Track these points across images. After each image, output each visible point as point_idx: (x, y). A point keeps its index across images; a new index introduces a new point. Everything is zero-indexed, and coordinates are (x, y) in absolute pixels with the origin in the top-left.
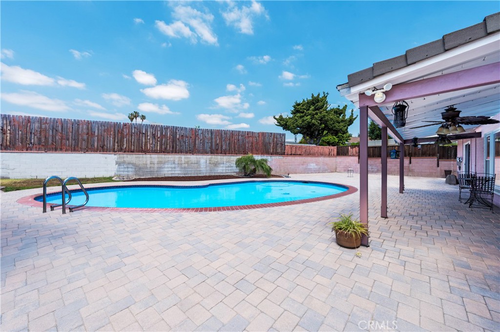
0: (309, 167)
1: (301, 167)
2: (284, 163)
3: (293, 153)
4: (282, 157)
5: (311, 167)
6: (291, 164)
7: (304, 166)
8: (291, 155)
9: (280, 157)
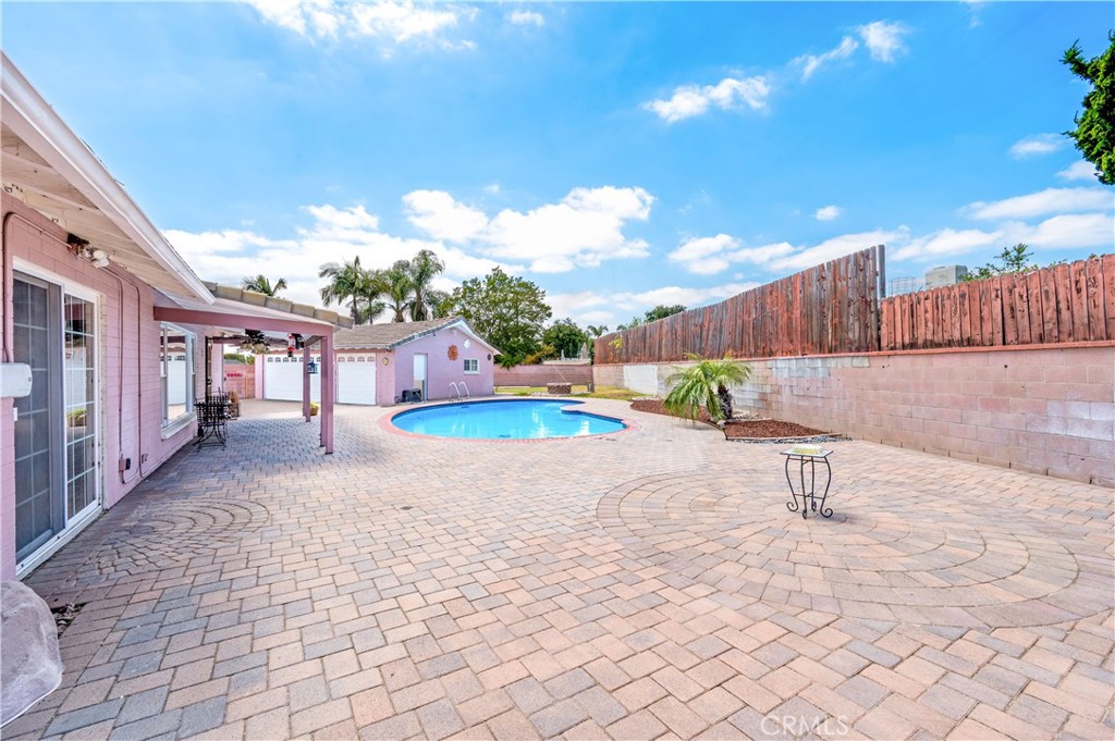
0: (1055, 429)
1: (980, 418)
2: (876, 388)
3: (922, 334)
4: (866, 362)
5: (1078, 432)
6: (912, 396)
7: (1008, 419)
8: (913, 345)
9: (856, 362)
